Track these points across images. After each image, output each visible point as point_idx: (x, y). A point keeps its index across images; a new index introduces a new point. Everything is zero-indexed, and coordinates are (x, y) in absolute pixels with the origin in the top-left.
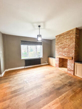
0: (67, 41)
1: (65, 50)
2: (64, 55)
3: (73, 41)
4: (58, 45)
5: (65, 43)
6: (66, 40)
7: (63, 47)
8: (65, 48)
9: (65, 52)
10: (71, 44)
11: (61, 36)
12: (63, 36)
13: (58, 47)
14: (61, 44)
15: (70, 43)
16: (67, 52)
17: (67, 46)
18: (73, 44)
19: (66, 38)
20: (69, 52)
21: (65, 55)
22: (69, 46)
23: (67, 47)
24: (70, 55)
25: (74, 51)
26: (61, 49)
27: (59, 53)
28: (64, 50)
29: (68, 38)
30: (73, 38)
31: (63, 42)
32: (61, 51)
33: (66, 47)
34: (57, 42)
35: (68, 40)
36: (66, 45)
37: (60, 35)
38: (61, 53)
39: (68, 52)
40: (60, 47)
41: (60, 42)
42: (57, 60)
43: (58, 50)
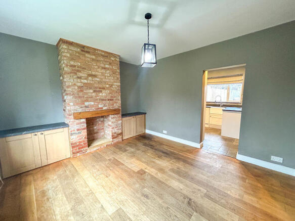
0: (106, 75)
1: (103, 94)
2: (102, 108)
3: (118, 78)
4: (80, 78)
5: (103, 77)
6: (103, 71)
7: (96, 85)
8: (104, 91)
9: (103, 100)
10: (115, 84)
11: (88, 52)
12: (94, 57)
13: (79, 84)
14: (90, 78)
15: (112, 81)
16: (108, 100)
17: (107, 86)
18: (117, 84)
19: (102, 65)
20: (113, 100)
21: (104, 108)
22: (111, 86)
23: (108, 88)
24: (115, 105)
25: (120, 97)
26: (91, 91)
27: (86, 104)
28: (101, 94)
29: (108, 69)
31: (97, 73)
32: (92, 97)
33: (104, 88)
34: (75, 66)
35: (108, 72)
36: (106, 83)
37: (84, 47)
38: (92, 103)
39: (111, 100)
40: (88, 86)
41: (85, 69)
42: (78, 130)
43: (81, 94)
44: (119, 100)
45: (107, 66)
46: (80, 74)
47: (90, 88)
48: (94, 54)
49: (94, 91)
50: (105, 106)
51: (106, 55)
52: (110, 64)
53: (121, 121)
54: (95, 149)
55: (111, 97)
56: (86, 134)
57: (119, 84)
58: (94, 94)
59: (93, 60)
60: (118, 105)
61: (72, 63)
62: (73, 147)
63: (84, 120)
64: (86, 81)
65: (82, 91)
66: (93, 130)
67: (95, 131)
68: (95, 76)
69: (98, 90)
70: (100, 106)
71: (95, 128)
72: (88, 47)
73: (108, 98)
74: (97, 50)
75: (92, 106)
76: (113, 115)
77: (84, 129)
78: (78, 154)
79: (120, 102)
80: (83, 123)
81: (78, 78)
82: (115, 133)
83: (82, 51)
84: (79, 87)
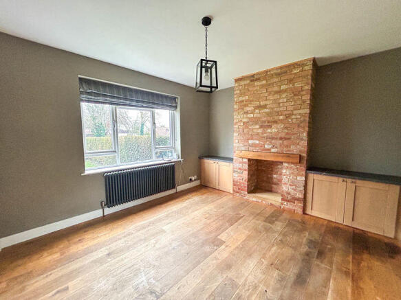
0: (281, 101)
1: (273, 130)
2: (269, 149)
3: (304, 102)
4: (247, 113)
5: (275, 105)
6: (277, 96)
7: (264, 119)
8: (274, 126)
9: (273, 138)
10: (295, 112)
11: (258, 79)
12: (264, 82)
13: (245, 120)
14: (257, 111)
15: (292, 108)
16: (281, 139)
17: (281, 117)
18: (302, 111)
19: (276, 89)
20: (289, 139)
21: (273, 150)
22: (288, 116)
23: (281, 121)
24: (292, 147)
25: (305, 134)
26: (258, 127)
27: (251, 142)
28: (269, 131)
29: (285, 91)
30: (304, 93)
31: (267, 102)
32: (258, 134)
33: (276, 122)
34: (243, 101)
35: (284, 96)
36: (279, 113)
37: (253, 76)
38: (257, 142)
39: (286, 139)
40: (255, 121)
41: (253, 101)
42: (240, 169)
43: (246, 131)
44: (302, 139)
45: (283, 87)
46: (246, 109)
47: (256, 124)
48: (265, 78)
49: (261, 127)
50: (274, 147)
51: (284, 70)
52: (290, 81)
53: (304, 178)
55: (287, 134)
57: (308, 111)
58: (260, 131)
59: (263, 86)
60: (300, 146)
61: (241, 99)
62: (234, 185)
63: (246, 160)
64: (252, 115)
65: (247, 127)
66: (272, 178)
67: (275, 181)
68: (265, 107)
69: (267, 124)
70: (266, 146)
71: (275, 176)
72: (258, 74)
73: (280, 135)
74: (270, 71)
75: (257, 145)
77: (245, 170)
79: (304, 143)
80: (245, 163)
81: (245, 113)
82: (289, 194)
83: (251, 81)
84: (244, 123)
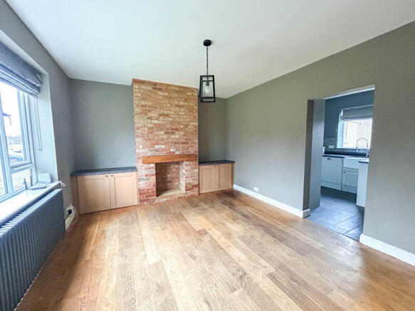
0: (181, 113)
1: (176, 136)
2: (174, 152)
3: (195, 117)
4: (151, 118)
5: (176, 116)
6: (177, 109)
7: (168, 126)
8: (177, 133)
9: (176, 143)
10: (191, 124)
11: (160, 89)
12: (166, 94)
13: (149, 125)
14: (161, 118)
15: (188, 120)
16: (182, 143)
17: (181, 126)
18: (194, 124)
19: (177, 103)
20: (188, 143)
21: (177, 153)
22: (186, 126)
23: (182, 129)
24: (190, 149)
25: (197, 140)
26: (163, 133)
27: (157, 147)
28: (173, 136)
29: (183, 106)
30: (194, 111)
31: (170, 112)
32: (163, 139)
33: (177, 129)
34: (146, 106)
35: (182, 110)
36: (179, 123)
37: (155, 84)
38: (163, 147)
39: (185, 143)
40: (160, 127)
41: (156, 108)
42: (146, 175)
43: (151, 136)
44: (195, 143)
45: (181, 103)
46: (150, 114)
47: (162, 130)
48: (167, 91)
49: (166, 133)
50: (178, 150)
51: (181, 90)
52: (186, 100)
53: (198, 170)
54: (164, 200)
55: (186, 139)
56: (155, 181)
57: (197, 124)
58: (165, 136)
59: (166, 97)
60: (194, 149)
61: (143, 103)
62: (140, 194)
63: (153, 165)
64: (156, 122)
65: (152, 133)
66: (166, 178)
67: (169, 179)
68: (167, 115)
69: (170, 131)
70: (172, 150)
71: (169, 175)
72: (161, 84)
73: (182, 140)
74: (171, 85)
75: (163, 150)
76: (188, 161)
77: (153, 175)
78: (146, 203)
79: (197, 146)
80: (152, 168)
81: (148, 118)
82: (190, 184)
83: (154, 88)
84: (149, 128)
